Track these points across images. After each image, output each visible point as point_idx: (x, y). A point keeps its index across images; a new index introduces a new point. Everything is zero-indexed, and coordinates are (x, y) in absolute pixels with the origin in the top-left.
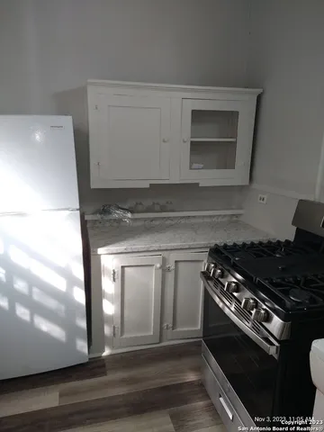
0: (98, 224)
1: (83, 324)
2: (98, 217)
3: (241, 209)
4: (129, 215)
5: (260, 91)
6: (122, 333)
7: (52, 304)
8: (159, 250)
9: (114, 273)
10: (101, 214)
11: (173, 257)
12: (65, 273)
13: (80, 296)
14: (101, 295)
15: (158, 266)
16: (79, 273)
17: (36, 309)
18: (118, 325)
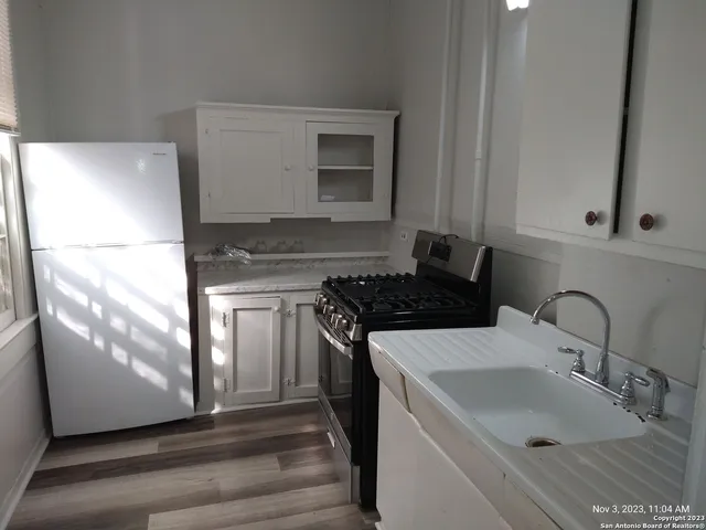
0: (211, 268)
1: (188, 371)
2: (210, 258)
4: (248, 256)
5: (397, 113)
6: (235, 388)
7: (151, 345)
8: (277, 291)
9: (225, 316)
10: (213, 254)
11: (295, 299)
12: (168, 312)
13: (184, 339)
14: (210, 341)
15: (276, 309)
16: (183, 312)
17: (135, 351)
18: (230, 378)
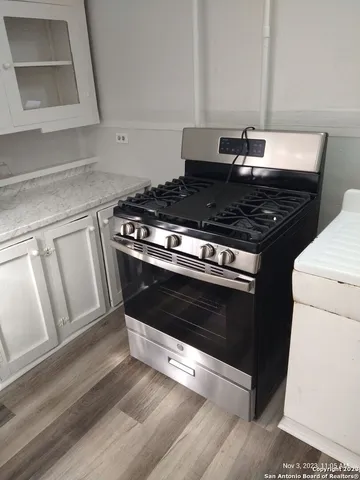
3: (93, 156)
6: (8, 358)
8: (28, 233)
11: (49, 235)
15: (35, 253)
